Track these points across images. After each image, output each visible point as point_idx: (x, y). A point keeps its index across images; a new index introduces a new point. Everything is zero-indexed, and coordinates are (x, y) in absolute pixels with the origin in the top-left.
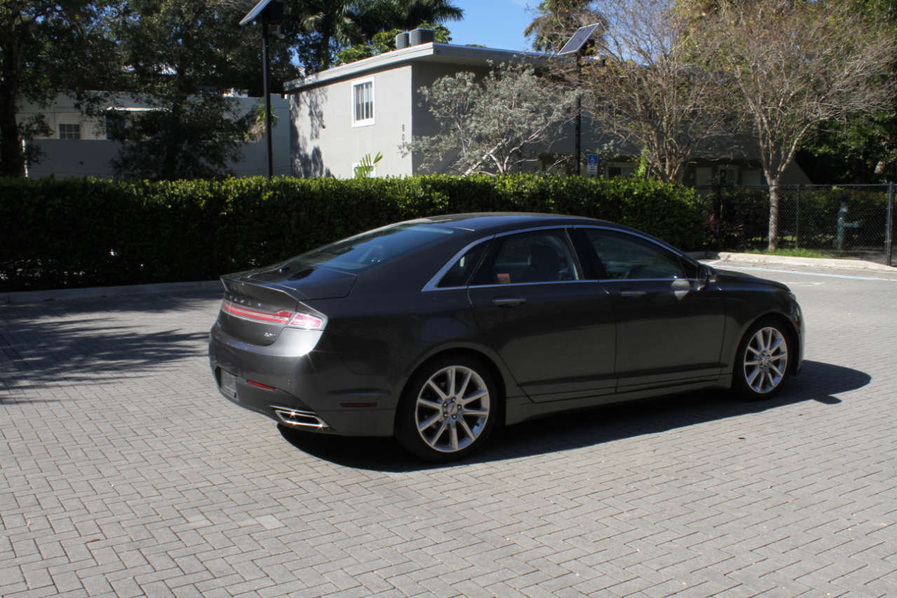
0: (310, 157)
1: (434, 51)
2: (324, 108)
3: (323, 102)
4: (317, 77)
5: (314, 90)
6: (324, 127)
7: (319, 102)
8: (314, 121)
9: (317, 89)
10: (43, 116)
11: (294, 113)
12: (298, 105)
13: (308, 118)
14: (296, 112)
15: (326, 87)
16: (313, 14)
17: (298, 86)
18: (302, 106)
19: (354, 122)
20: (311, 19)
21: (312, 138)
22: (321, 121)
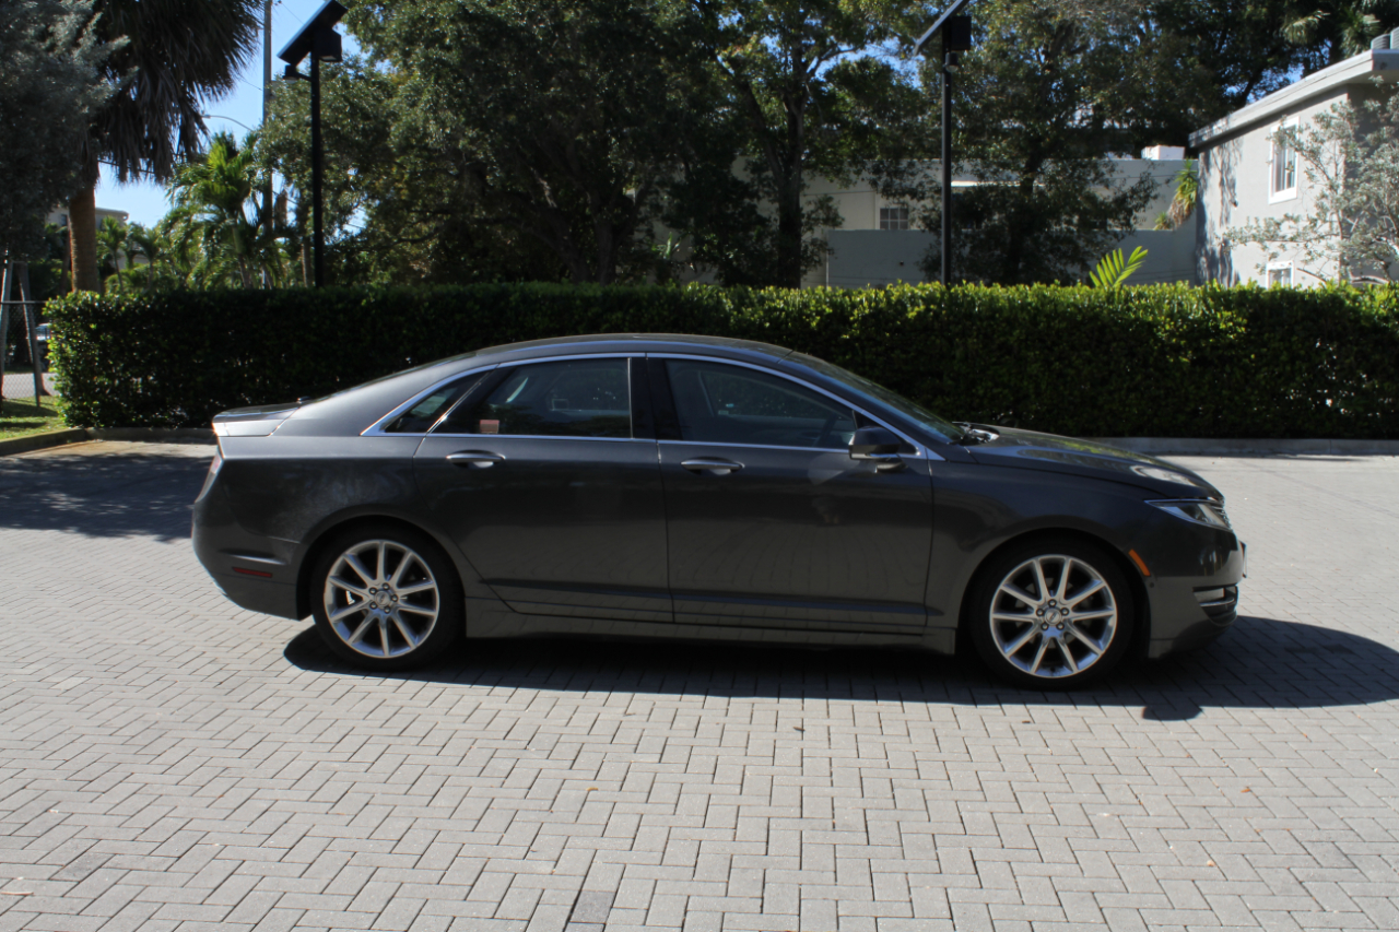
0: (1218, 255)
1: (1375, 66)
2: (1238, 173)
3: (1236, 164)
4: (1227, 123)
5: (1226, 144)
6: (1235, 204)
7: (1232, 164)
8: (1225, 195)
9: (1231, 142)
10: (830, 199)
11: (1202, 182)
12: (1208, 170)
13: (1218, 190)
14: (1205, 181)
15: (1241, 138)
16: (1304, 15)
17: (1205, 139)
18: (1212, 170)
19: (1272, 195)
20: (1300, 23)
21: (1221, 223)
22: (1234, 195)
